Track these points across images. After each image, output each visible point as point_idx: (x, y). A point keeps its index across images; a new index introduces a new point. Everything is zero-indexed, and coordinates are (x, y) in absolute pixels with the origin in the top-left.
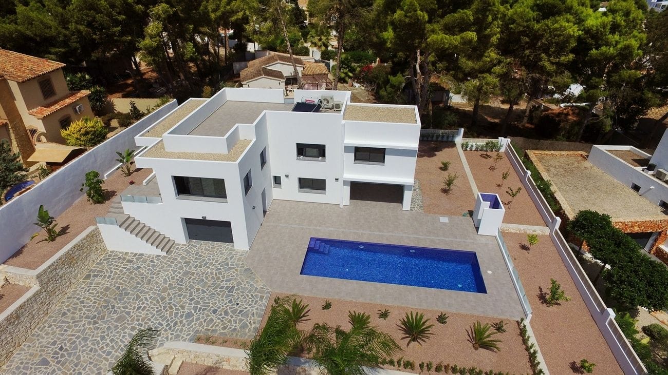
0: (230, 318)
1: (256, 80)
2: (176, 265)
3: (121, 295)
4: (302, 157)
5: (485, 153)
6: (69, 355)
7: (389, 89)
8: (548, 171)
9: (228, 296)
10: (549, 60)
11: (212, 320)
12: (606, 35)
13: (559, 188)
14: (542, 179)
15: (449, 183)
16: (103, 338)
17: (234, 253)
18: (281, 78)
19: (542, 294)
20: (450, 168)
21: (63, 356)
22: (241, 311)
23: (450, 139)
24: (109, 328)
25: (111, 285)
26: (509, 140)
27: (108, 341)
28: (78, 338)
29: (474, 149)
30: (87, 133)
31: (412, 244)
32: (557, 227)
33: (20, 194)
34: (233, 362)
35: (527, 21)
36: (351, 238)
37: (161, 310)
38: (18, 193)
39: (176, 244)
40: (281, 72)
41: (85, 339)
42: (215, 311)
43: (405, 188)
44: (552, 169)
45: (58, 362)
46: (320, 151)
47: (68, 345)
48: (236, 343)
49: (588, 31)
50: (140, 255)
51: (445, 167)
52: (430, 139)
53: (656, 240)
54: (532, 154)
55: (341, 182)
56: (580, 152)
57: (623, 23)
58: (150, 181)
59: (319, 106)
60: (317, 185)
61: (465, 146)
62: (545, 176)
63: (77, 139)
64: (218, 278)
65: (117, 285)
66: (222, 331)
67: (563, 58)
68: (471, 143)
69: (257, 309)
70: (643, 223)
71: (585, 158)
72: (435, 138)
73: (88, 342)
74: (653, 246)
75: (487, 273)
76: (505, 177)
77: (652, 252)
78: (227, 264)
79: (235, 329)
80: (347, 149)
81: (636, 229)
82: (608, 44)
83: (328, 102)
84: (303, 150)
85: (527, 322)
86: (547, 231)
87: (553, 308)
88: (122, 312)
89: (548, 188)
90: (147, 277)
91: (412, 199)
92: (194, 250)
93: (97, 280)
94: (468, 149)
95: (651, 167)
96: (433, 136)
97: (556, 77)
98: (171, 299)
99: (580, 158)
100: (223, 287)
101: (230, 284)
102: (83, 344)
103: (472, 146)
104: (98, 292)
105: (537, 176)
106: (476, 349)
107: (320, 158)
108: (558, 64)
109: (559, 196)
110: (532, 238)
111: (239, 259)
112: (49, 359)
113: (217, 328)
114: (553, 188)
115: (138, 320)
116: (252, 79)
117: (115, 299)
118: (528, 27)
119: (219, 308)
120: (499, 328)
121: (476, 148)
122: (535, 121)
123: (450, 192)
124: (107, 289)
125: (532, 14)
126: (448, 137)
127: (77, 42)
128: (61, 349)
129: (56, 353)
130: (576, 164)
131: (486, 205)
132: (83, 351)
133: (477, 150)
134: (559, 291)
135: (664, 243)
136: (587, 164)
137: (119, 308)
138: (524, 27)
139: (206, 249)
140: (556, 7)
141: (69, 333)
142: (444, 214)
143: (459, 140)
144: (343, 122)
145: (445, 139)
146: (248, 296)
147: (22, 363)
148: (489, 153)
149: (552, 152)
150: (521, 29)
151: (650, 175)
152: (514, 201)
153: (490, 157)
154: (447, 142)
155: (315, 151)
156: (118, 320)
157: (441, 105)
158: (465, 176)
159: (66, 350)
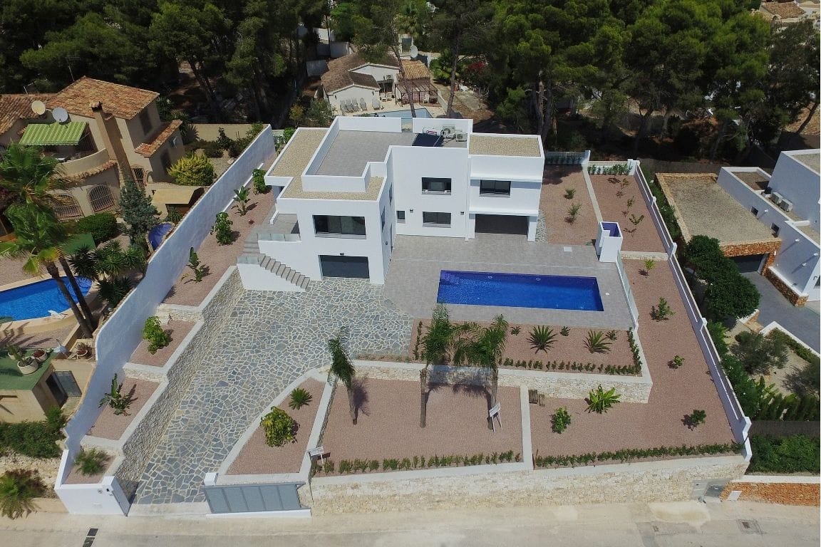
0: (381, 340)
1: (345, 89)
2: (318, 300)
3: (273, 327)
4: (427, 191)
5: (613, 177)
6: (244, 377)
7: (508, 105)
8: (675, 195)
9: (375, 323)
10: (678, 77)
11: (366, 343)
12: (732, 54)
13: (683, 215)
14: (667, 204)
15: (573, 212)
16: (270, 363)
17: (370, 287)
18: (375, 87)
19: (654, 312)
20: (575, 195)
21: (238, 378)
22: (390, 335)
23: (576, 162)
24: (272, 355)
25: (260, 320)
26: (638, 162)
27: (276, 364)
28: (246, 363)
29: (601, 172)
30: (199, 171)
31: (538, 273)
32: (674, 252)
33: (167, 236)
34: (392, 373)
35: (656, 35)
36: (480, 270)
37: (316, 338)
38: (165, 236)
39: (312, 282)
40: (371, 77)
41: (255, 365)
42: (366, 336)
43: (530, 219)
44: (680, 194)
45: (236, 383)
46: (446, 185)
47: (239, 369)
48: (392, 358)
49: (715, 49)
50: (279, 292)
51: (570, 195)
52: (554, 163)
53: (766, 262)
54: (662, 177)
55: (467, 214)
56: (710, 174)
57: (749, 41)
58: (275, 219)
59: (442, 138)
60: (441, 219)
61: (591, 170)
62: (671, 202)
63: (189, 177)
64: (361, 309)
65: (266, 320)
66: (377, 350)
67: (691, 75)
68: (598, 167)
69: (404, 332)
70: (753, 246)
71: (715, 180)
72: (559, 162)
73: (257, 366)
74: (764, 267)
75: (605, 295)
76: (630, 204)
77: (763, 274)
78: (367, 297)
79: (388, 349)
80: (473, 182)
81: (747, 252)
82: (734, 64)
83: (449, 132)
84: (428, 184)
85: (635, 332)
86: (665, 257)
87: (662, 323)
88: (279, 342)
89: (673, 213)
90: (293, 312)
91: (537, 230)
92: (331, 286)
93: (244, 316)
94: (596, 173)
95: (768, 191)
96: (557, 160)
97: (686, 94)
98: (322, 328)
99: (709, 181)
100: (368, 317)
101: (374, 313)
102: (253, 368)
103: (600, 169)
104: (250, 327)
105: (663, 202)
106: (592, 352)
107: (446, 191)
108: (687, 81)
109: (681, 223)
110: (649, 264)
111: (377, 292)
112: (227, 381)
113: (373, 348)
114: (677, 214)
115: (297, 347)
116: (340, 88)
117: (269, 331)
118: (657, 41)
119: (370, 333)
120: (612, 336)
121: (604, 172)
122: (675, 134)
123: (575, 221)
124: (257, 324)
125: (662, 27)
126: (573, 161)
127: (154, 61)
128: (234, 373)
129: (230, 376)
130: (705, 188)
131: (606, 233)
132: (256, 373)
133: (605, 173)
134: (666, 306)
135: (772, 264)
136: (716, 187)
137: (275, 338)
138: (653, 41)
139: (342, 285)
140: (684, 21)
141: (236, 360)
142: (568, 244)
143: (586, 163)
144: (470, 156)
145: (571, 162)
146: (393, 322)
147: (202, 386)
148: (618, 177)
149: (683, 175)
150: (650, 42)
151: (766, 199)
152: (638, 228)
153: (618, 181)
154: (572, 165)
155: (440, 185)
156: (278, 348)
157: (568, 114)
158: (590, 205)
159: (239, 374)
